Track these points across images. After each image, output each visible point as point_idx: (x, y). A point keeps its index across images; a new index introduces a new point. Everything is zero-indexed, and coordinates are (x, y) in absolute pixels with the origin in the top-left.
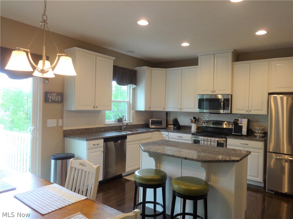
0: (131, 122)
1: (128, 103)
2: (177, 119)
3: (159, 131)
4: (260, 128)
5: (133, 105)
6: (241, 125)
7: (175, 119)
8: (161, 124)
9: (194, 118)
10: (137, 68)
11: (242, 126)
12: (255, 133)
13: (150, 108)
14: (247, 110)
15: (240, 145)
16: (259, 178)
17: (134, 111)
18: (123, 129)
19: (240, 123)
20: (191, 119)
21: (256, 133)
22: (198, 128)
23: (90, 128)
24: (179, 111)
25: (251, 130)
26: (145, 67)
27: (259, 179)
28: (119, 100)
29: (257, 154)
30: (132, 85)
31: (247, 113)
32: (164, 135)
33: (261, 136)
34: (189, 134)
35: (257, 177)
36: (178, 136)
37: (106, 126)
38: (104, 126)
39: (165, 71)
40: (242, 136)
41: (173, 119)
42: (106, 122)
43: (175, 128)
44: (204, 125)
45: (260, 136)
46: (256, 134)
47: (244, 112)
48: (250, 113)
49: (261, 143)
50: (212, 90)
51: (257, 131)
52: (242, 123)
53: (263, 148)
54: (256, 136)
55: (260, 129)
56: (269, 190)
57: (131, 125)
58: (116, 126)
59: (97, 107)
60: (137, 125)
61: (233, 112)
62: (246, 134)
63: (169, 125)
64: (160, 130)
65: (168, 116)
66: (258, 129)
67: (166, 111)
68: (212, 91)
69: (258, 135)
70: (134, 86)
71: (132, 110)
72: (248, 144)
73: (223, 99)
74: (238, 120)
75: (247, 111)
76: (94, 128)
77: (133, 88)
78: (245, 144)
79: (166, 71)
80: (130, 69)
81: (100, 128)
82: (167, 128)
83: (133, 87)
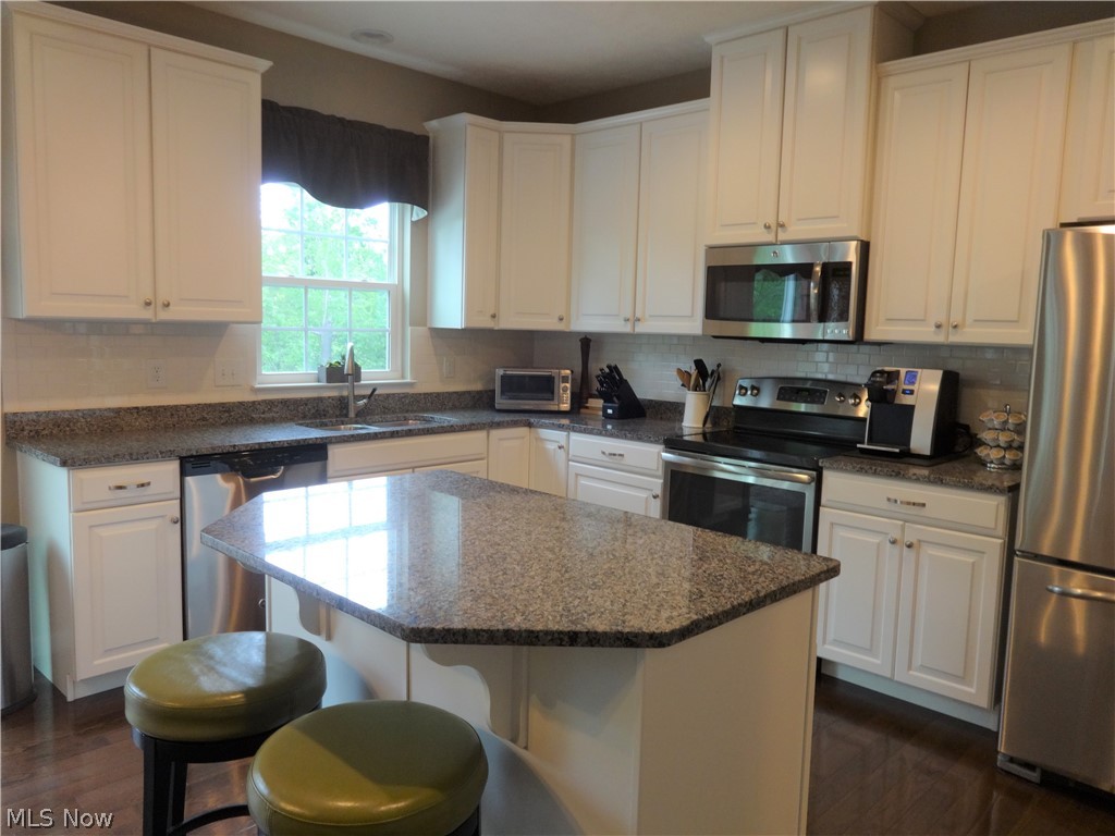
0: (408, 380)
1: (395, 292)
2: (616, 367)
3: (530, 425)
4: (1003, 417)
5: (417, 300)
6: (907, 400)
7: (609, 367)
8: (548, 395)
9: (699, 364)
10: (433, 125)
11: (912, 408)
12: (981, 443)
13: (494, 316)
14: (942, 319)
15: (885, 505)
16: (970, 685)
17: (422, 330)
18: (352, 414)
19: (904, 392)
20: (679, 371)
21: (982, 448)
22: (713, 415)
23: (165, 408)
24: (627, 329)
25: (967, 427)
26: (465, 118)
27: (973, 691)
28: (345, 278)
29: (970, 559)
30: (409, 206)
31: (939, 338)
32: (552, 447)
33: (1007, 462)
34: (651, 442)
35: (962, 679)
36: (604, 453)
37: (260, 397)
38: (249, 397)
39: (568, 138)
40: (906, 460)
41: (602, 370)
42: (259, 378)
43: (610, 411)
44: (738, 401)
45: (1001, 461)
46: (982, 452)
47: (925, 334)
48: (955, 338)
49: (996, 503)
50: (772, 221)
51: (986, 436)
52: (912, 392)
53: (1001, 528)
54: (983, 463)
55: (1006, 422)
56: (1012, 760)
57: (406, 396)
58: (320, 399)
59: (167, 305)
60: (438, 394)
61: (872, 333)
62: (927, 451)
63: (590, 400)
64: (532, 420)
65: (592, 355)
66: (996, 423)
67: (579, 333)
68: (767, 227)
69: (994, 454)
70: (419, 213)
71: (411, 325)
72: (924, 505)
73: (818, 269)
74: (892, 377)
75: (939, 326)
76: (188, 406)
77: (414, 224)
78: (909, 503)
79: (573, 135)
80: (388, 127)
81: (225, 408)
82: (583, 411)
83: (415, 218)
